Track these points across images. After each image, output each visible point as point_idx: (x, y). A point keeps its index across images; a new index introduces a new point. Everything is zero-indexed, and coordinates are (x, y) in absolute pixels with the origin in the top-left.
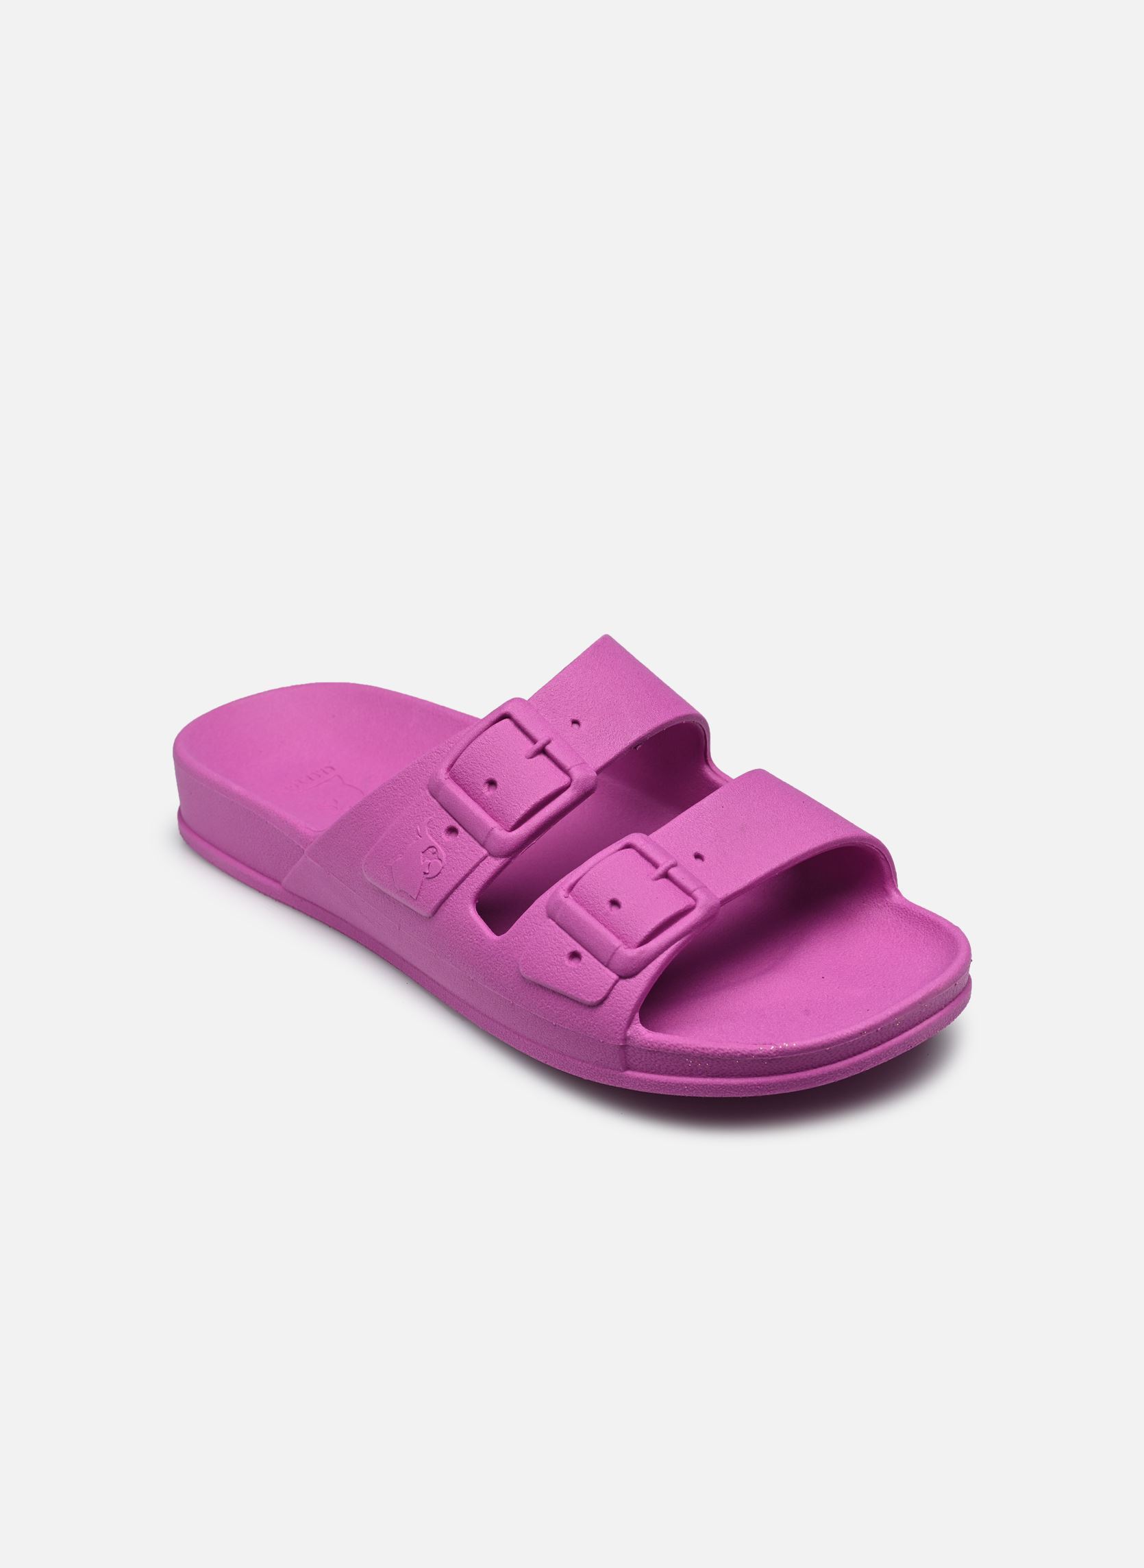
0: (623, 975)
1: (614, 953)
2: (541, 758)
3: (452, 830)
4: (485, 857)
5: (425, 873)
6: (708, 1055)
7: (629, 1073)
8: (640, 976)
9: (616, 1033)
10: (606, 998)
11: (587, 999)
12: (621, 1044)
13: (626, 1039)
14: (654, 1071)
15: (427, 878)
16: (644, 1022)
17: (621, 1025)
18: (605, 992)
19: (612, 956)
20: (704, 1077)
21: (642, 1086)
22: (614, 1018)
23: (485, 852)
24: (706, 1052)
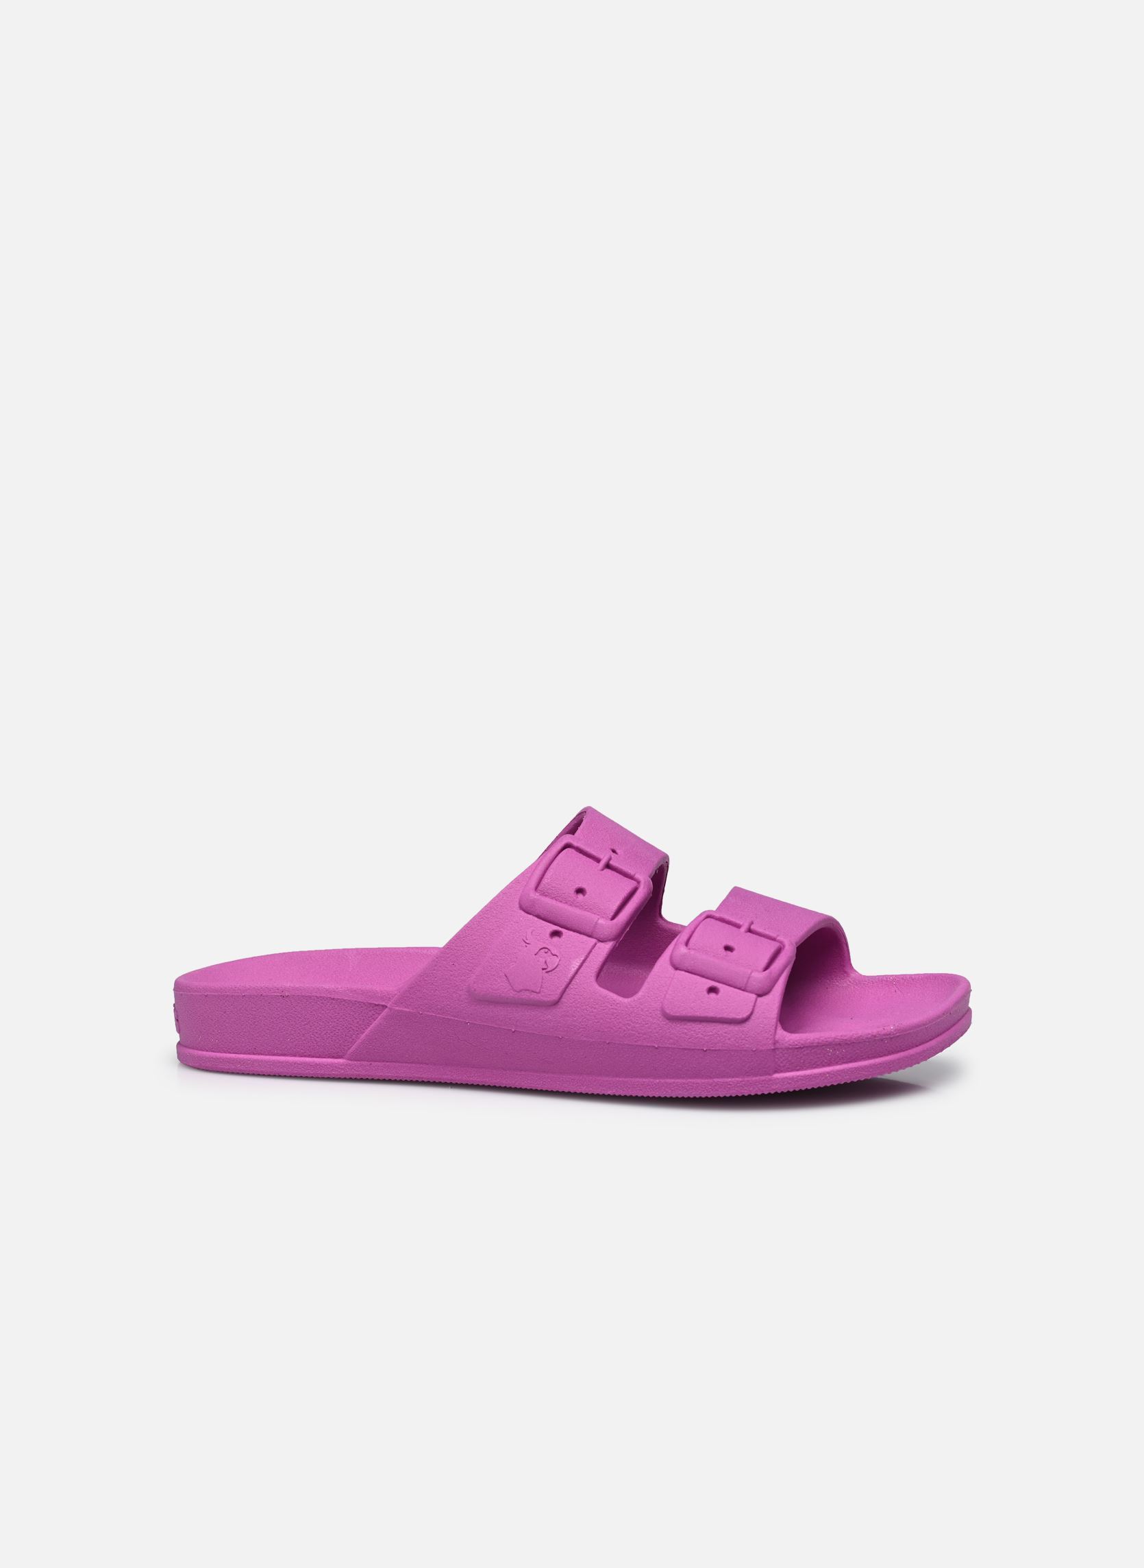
0: (760, 993)
1: (749, 978)
2: (608, 871)
3: (556, 934)
4: (596, 944)
5: (543, 969)
6: (846, 1040)
7: (777, 1076)
8: (772, 993)
9: (767, 1039)
10: (753, 1010)
11: (738, 1017)
12: (773, 1048)
13: (775, 1042)
14: (798, 1068)
15: (547, 972)
16: (785, 1029)
17: (770, 1031)
18: (751, 1007)
19: (748, 981)
20: (840, 1064)
21: (789, 1083)
22: (763, 1027)
23: (594, 941)
24: (845, 1038)
